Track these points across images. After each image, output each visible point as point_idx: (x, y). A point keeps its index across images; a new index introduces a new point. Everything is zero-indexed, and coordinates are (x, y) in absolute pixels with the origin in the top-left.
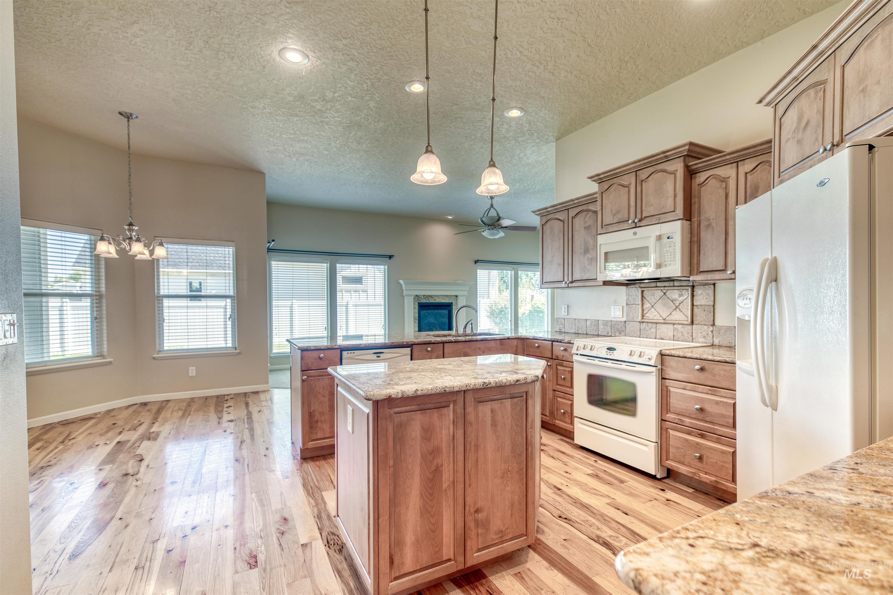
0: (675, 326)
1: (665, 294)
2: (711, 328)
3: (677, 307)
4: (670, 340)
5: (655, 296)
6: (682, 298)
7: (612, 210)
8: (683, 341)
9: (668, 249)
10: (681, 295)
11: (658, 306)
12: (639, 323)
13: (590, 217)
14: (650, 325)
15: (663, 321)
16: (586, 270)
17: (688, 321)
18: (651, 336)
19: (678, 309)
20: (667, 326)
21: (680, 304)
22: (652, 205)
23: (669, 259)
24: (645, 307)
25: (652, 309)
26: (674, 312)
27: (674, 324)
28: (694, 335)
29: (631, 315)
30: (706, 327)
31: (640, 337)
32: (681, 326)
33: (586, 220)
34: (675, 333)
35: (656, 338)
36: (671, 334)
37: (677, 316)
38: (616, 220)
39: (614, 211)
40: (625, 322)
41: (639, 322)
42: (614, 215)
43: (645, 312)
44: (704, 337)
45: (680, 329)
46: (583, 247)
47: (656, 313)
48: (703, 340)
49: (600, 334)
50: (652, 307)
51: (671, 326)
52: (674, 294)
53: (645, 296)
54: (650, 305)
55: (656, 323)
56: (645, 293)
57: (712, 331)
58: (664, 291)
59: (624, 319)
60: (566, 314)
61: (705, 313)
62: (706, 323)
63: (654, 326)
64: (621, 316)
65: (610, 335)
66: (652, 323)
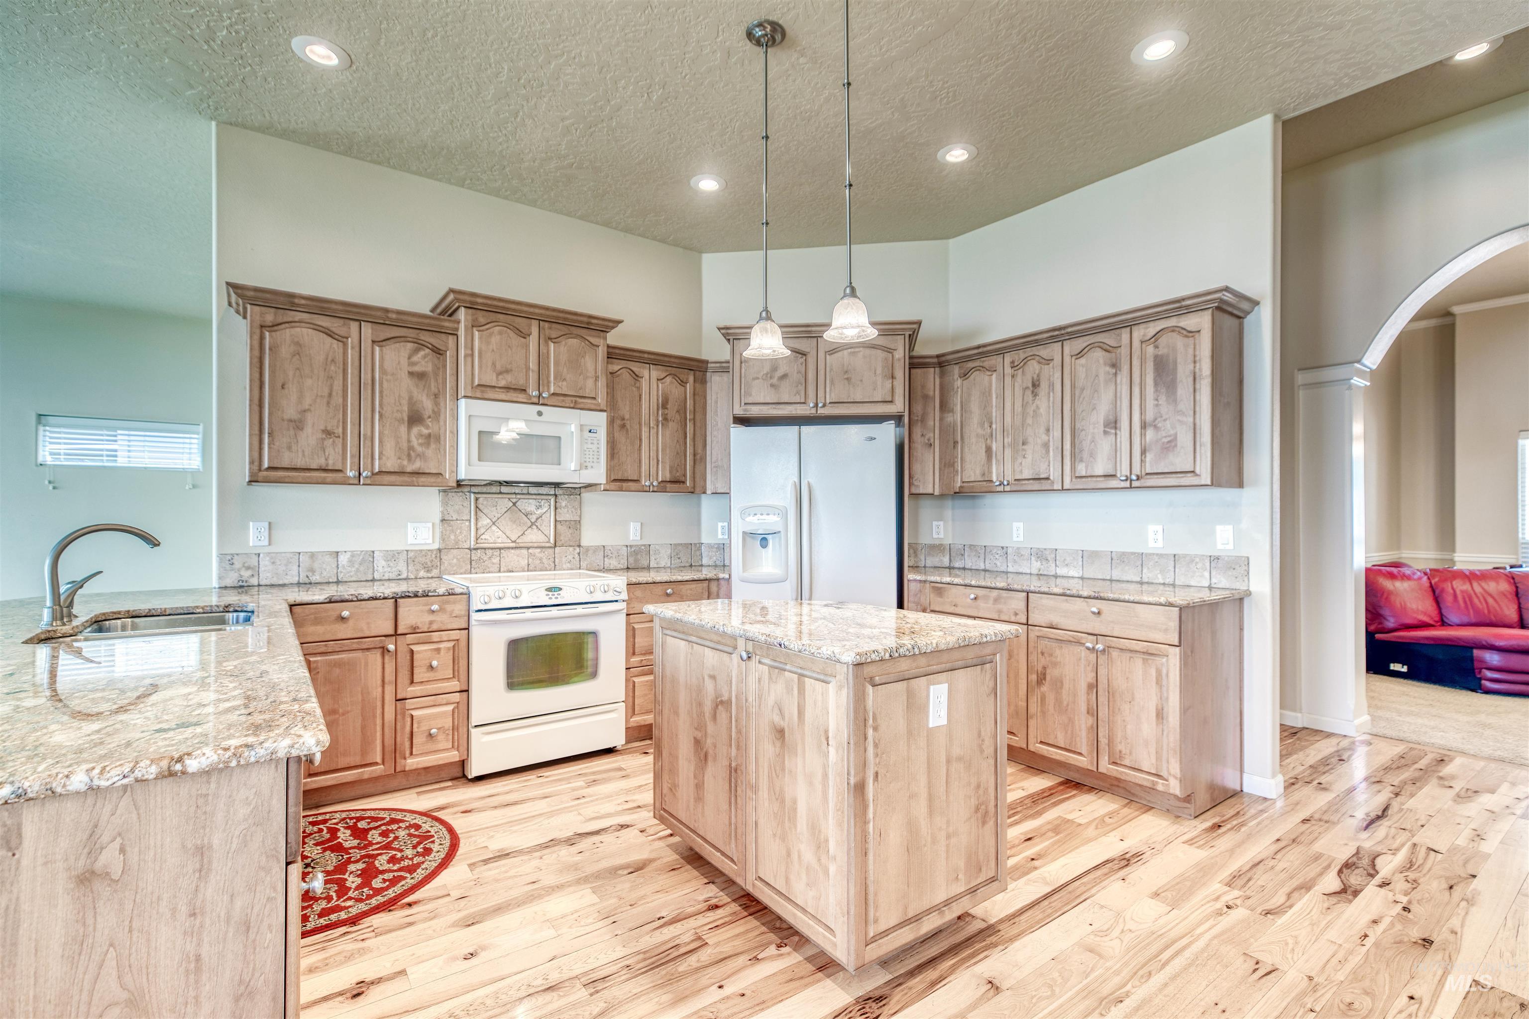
0: (530, 551)
1: (514, 504)
2: (578, 550)
3: (533, 524)
4: (524, 571)
5: (498, 508)
6: (539, 512)
7: (494, 364)
8: (541, 570)
9: (590, 446)
10: (538, 508)
11: (502, 523)
12: (468, 551)
13: (425, 357)
14: (489, 552)
15: (513, 545)
16: (412, 454)
17: (549, 542)
18: (491, 569)
19: (534, 527)
20: (518, 551)
21: (537, 519)
22: (565, 380)
23: (591, 460)
24: (480, 524)
25: (494, 528)
26: (530, 530)
27: (528, 548)
28: (557, 560)
29: (452, 537)
30: (571, 549)
31: (471, 573)
32: (539, 550)
33: (415, 359)
34: (530, 560)
35: (500, 571)
36: (524, 563)
37: (533, 536)
38: (502, 383)
39: (498, 367)
40: (440, 550)
41: (470, 549)
42: (500, 373)
43: (480, 532)
44: (570, 562)
45: (537, 555)
46: (406, 408)
47: (500, 533)
48: (568, 565)
49: (377, 576)
50: (494, 523)
51: (524, 551)
52: (529, 505)
53: (480, 506)
54: (489, 521)
55: (500, 549)
56: (481, 500)
57: (579, 554)
58: (514, 501)
59: (436, 546)
60: (266, 543)
61: (571, 531)
62: (571, 543)
63: (497, 553)
64: (430, 541)
65: (404, 576)
66: (492, 549)
